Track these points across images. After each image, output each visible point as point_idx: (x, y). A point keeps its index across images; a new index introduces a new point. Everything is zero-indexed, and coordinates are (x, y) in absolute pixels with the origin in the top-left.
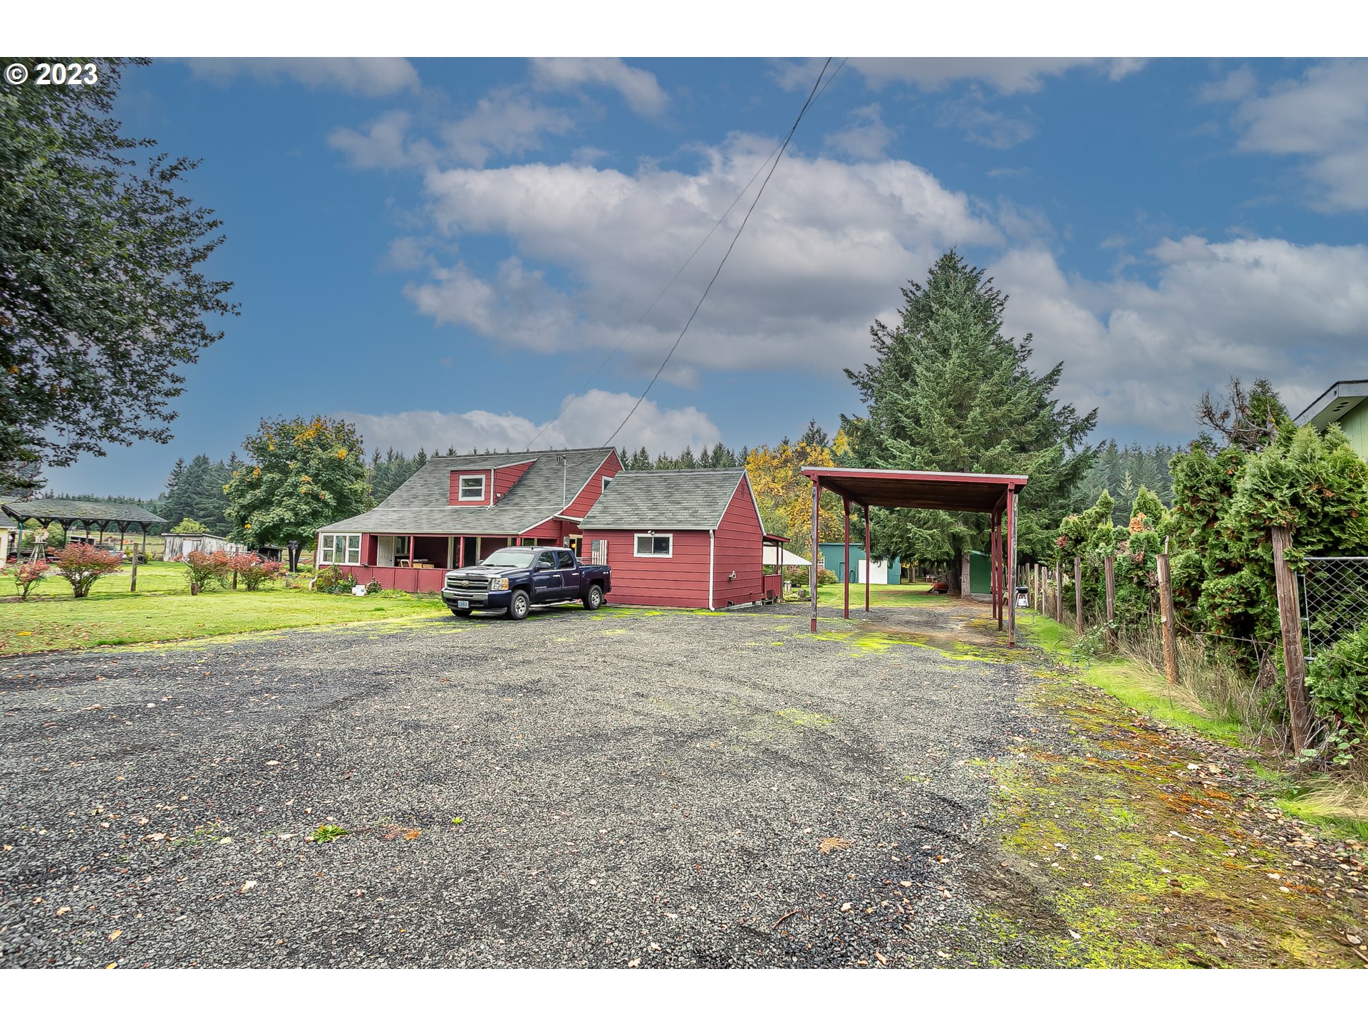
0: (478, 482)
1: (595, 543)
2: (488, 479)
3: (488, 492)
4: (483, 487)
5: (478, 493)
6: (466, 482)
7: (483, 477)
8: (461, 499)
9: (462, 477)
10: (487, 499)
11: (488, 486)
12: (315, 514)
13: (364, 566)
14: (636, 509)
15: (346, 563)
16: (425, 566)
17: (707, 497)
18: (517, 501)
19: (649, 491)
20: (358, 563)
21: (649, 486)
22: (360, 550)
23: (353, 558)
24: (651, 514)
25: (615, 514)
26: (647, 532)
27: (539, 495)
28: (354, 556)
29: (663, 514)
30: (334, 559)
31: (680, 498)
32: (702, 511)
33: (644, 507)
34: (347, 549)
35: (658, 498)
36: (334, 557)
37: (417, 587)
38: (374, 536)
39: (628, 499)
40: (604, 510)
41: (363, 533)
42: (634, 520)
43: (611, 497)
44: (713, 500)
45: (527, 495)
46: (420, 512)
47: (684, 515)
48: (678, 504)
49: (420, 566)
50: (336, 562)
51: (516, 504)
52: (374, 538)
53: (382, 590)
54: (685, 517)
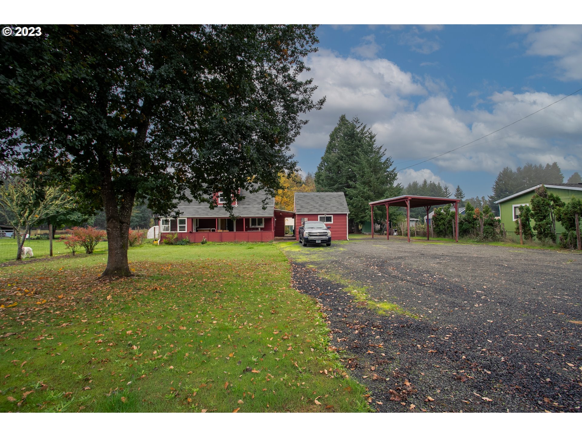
1: (302, 219)
8: (219, 202)
9: (219, 193)
13: (190, 232)
14: (315, 207)
15: (178, 231)
16: (224, 231)
17: (338, 202)
18: (247, 203)
19: (314, 200)
20: (186, 231)
21: (312, 198)
22: (186, 225)
23: (182, 229)
24: (322, 209)
25: (307, 209)
26: (324, 214)
27: (256, 201)
28: (182, 228)
29: (326, 208)
30: (170, 230)
31: (328, 202)
32: (340, 207)
33: (317, 206)
34: (178, 225)
35: (320, 203)
36: (170, 229)
37: (221, 240)
38: (192, 219)
39: (308, 203)
40: (302, 207)
41: (187, 218)
42: (317, 210)
43: (300, 202)
44: (341, 203)
45: (250, 201)
46: (200, 208)
47: (335, 209)
48: (329, 204)
49: (222, 231)
50: (171, 231)
51: (248, 205)
52: (192, 220)
53: (208, 242)
54: (336, 209)
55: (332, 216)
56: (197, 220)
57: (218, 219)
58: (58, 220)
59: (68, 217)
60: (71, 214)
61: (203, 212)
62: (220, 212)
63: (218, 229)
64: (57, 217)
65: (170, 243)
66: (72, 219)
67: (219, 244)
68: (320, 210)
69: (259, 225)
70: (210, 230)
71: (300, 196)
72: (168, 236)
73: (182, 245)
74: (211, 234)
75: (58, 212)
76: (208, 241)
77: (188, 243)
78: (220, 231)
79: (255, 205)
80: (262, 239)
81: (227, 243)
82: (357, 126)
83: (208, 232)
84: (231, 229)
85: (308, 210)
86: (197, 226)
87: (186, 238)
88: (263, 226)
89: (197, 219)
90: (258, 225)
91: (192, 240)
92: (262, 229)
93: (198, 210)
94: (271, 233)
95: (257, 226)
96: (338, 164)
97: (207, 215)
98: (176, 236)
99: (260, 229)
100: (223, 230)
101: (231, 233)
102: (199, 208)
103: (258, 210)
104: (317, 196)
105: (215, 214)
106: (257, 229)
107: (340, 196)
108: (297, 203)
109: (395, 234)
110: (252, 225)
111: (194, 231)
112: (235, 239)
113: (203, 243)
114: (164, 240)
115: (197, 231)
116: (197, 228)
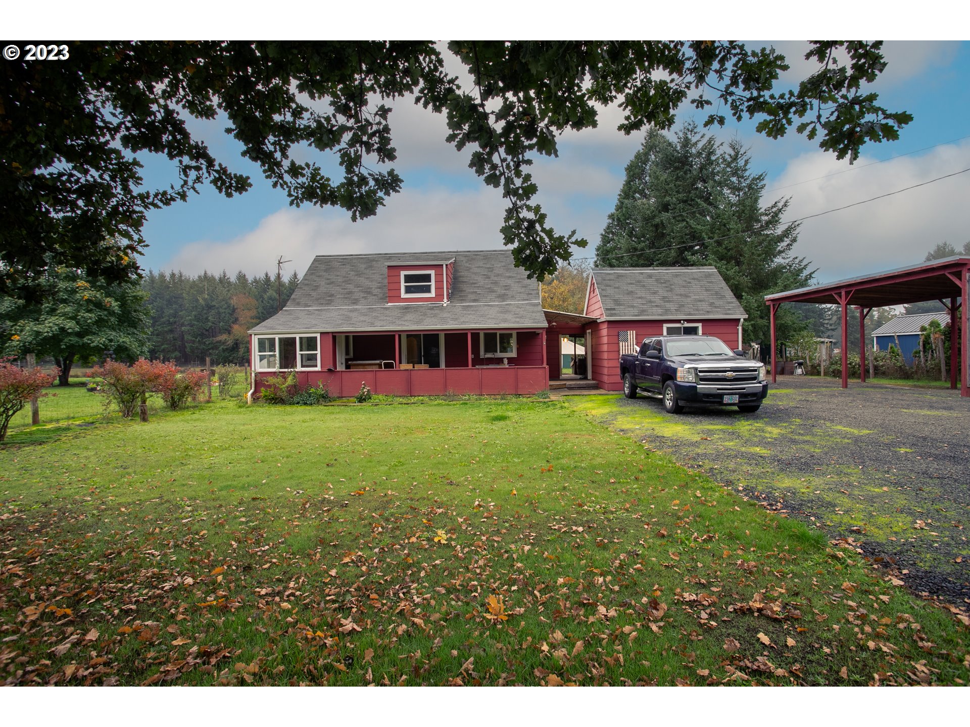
0: (427, 278)
1: (621, 333)
2: (439, 275)
3: (439, 288)
4: (433, 284)
5: (427, 289)
6: (408, 279)
7: (432, 273)
8: (403, 295)
9: (403, 273)
10: (439, 296)
11: (439, 282)
12: (100, 322)
13: (330, 370)
14: (651, 302)
15: (299, 368)
16: (417, 367)
17: (707, 290)
18: (472, 297)
19: (644, 286)
20: (318, 369)
21: (639, 282)
22: (318, 352)
23: (309, 363)
24: (672, 306)
25: (633, 307)
26: (678, 321)
27: (494, 291)
28: (310, 360)
29: (683, 306)
30: (278, 365)
31: (682, 291)
32: (717, 303)
33: (657, 299)
34: (298, 352)
35: (662, 292)
36: (278, 362)
37: (409, 390)
38: (334, 336)
39: (630, 293)
40: (617, 302)
41: (322, 333)
42: (660, 311)
43: (610, 291)
44: (717, 293)
45: (479, 291)
46: (356, 310)
47: (705, 306)
48: (687, 296)
49: (410, 367)
50: (281, 368)
51: (475, 301)
52: (334, 338)
53: (374, 396)
54: (709, 308)
55: (700, 325)
56: (347, 338)
57: (400, 336)
58: (63, 347)
59: (85, 340)
60: (94, 334)
61: (362, 318)
62: (406, 318)
63: (400, 363)
64: (61, 340)
65: (276, 400)
66: (94, 344)
67: (404, 401)
68: (667, 311)
69: (504, 350)
70: (380, 366)
71: (608, 277)
72: (272, 380)
73: (305, 404)
74: (384, 374)
75: (62, 330)
76: (376, 392)
77: (324, 399)
78: (405, 366)
79: (491, 300)
80: (517, 388)
81: (426, 399)
82: (694, 140)
83: (376, 368)
84: (434, 364)
85: (636, 311)
86: (347, 353)
87: (317, 386)
88: (514, 354)
89: (347, 336)
90: (501, 352)
91: (334, 392)
92: (511, 360)
93: (351, 314)
94: (540, 372)
95: (499, 355)
96: (657, 220)
97: (372, 324)
98: (290, 381)
99: (506, 361)
100: (414, 363)
101: (435, 372)
102: (351, 311)
103: (501, 312)
104: (650, 276)
105: (393, 323)
106: (500, 361)
107: (709, 275)
108: (604, 293)
109: (799, 371)
110: (486, 351)
111: (340, 367)
112: (445, 387)
113: (361, 400)
114: (263, 392)
115: (348, 367)
116: (347, 360)
